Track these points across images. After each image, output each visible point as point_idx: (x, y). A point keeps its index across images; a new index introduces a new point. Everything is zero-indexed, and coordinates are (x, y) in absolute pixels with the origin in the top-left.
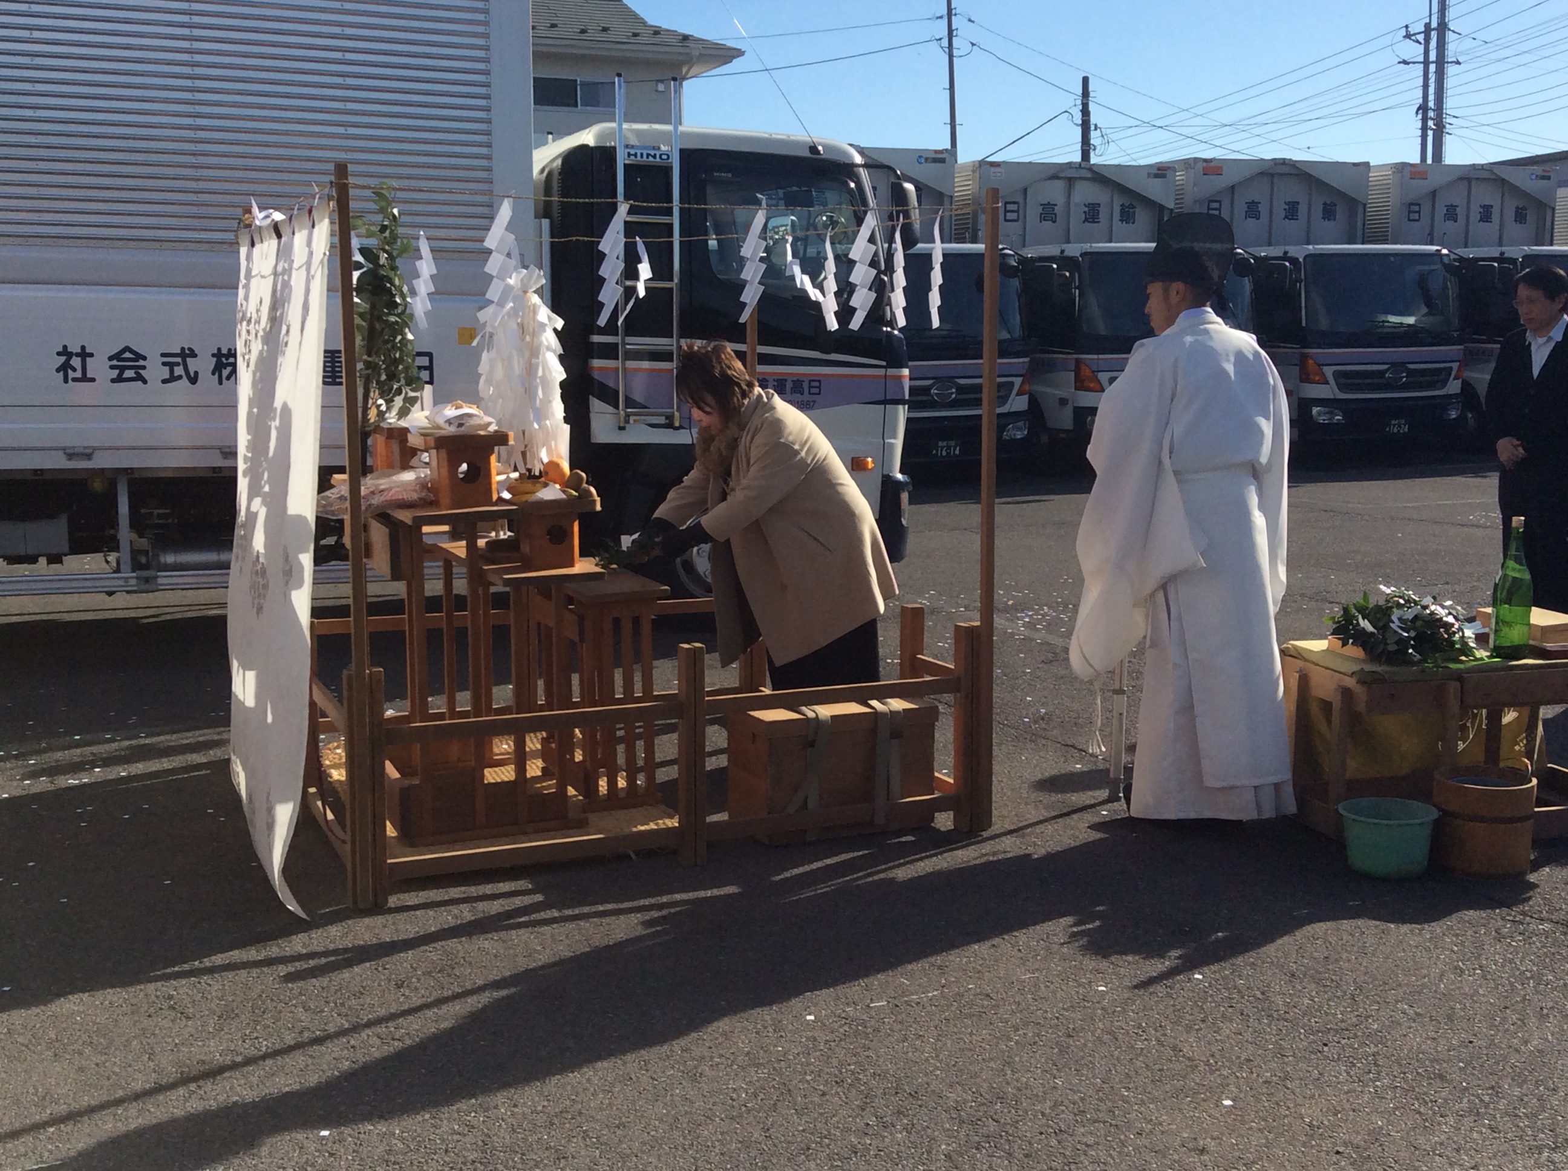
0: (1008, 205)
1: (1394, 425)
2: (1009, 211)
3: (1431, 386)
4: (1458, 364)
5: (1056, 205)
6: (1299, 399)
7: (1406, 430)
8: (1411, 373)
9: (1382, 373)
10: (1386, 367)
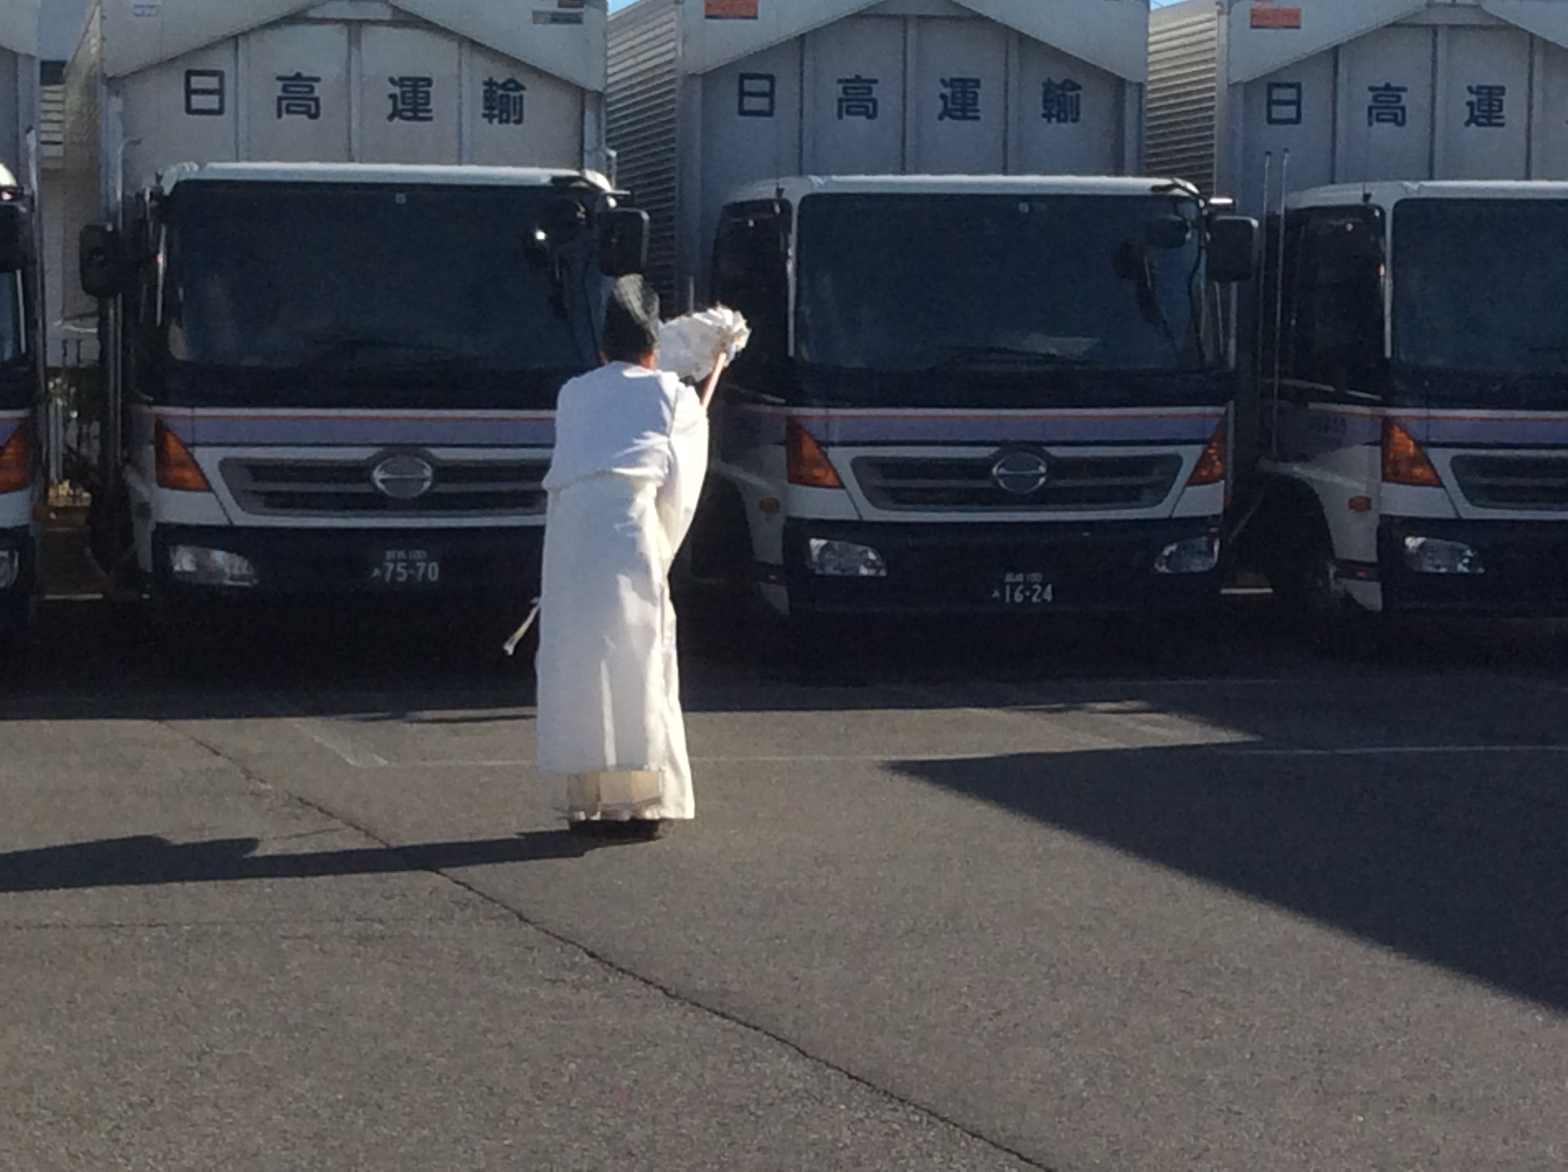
0: (193, 79)
1: (1014, 586)
2: (197, 92)
3: (1131, 496)
4: (1198, 449)
5: (317, 80)
6: (789, 519)
7: (1048, 597)
8: (1058, 468)
9: (981, 468)
10: (993, 450)
